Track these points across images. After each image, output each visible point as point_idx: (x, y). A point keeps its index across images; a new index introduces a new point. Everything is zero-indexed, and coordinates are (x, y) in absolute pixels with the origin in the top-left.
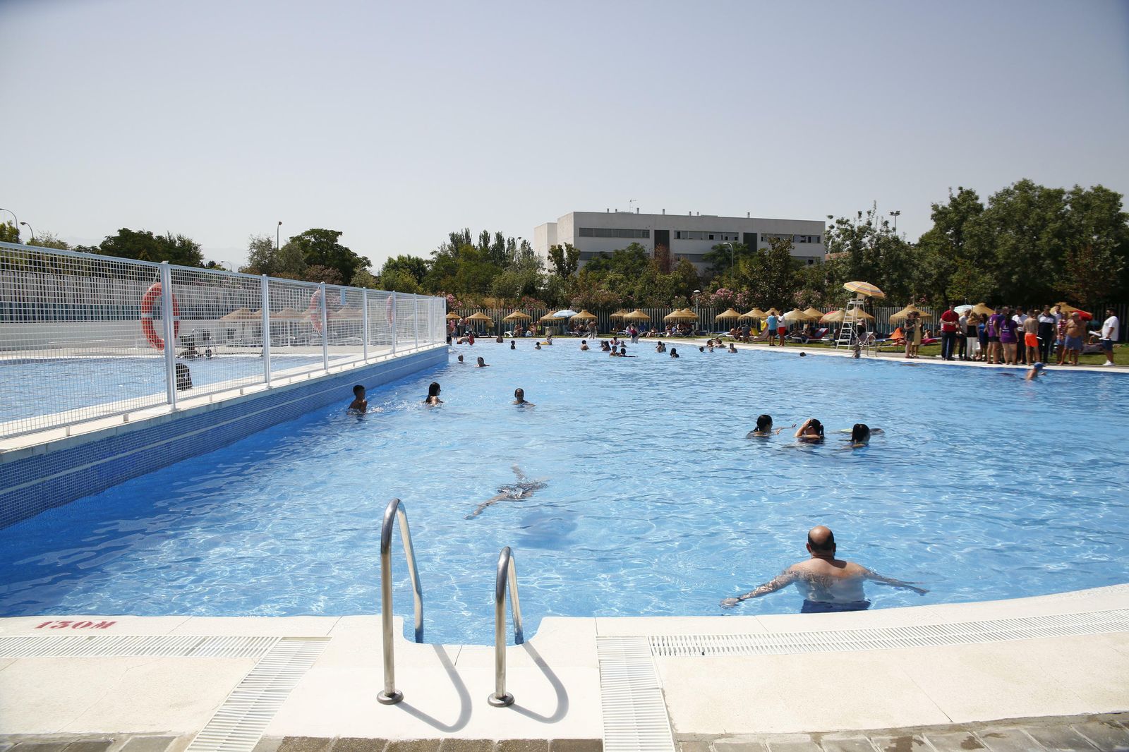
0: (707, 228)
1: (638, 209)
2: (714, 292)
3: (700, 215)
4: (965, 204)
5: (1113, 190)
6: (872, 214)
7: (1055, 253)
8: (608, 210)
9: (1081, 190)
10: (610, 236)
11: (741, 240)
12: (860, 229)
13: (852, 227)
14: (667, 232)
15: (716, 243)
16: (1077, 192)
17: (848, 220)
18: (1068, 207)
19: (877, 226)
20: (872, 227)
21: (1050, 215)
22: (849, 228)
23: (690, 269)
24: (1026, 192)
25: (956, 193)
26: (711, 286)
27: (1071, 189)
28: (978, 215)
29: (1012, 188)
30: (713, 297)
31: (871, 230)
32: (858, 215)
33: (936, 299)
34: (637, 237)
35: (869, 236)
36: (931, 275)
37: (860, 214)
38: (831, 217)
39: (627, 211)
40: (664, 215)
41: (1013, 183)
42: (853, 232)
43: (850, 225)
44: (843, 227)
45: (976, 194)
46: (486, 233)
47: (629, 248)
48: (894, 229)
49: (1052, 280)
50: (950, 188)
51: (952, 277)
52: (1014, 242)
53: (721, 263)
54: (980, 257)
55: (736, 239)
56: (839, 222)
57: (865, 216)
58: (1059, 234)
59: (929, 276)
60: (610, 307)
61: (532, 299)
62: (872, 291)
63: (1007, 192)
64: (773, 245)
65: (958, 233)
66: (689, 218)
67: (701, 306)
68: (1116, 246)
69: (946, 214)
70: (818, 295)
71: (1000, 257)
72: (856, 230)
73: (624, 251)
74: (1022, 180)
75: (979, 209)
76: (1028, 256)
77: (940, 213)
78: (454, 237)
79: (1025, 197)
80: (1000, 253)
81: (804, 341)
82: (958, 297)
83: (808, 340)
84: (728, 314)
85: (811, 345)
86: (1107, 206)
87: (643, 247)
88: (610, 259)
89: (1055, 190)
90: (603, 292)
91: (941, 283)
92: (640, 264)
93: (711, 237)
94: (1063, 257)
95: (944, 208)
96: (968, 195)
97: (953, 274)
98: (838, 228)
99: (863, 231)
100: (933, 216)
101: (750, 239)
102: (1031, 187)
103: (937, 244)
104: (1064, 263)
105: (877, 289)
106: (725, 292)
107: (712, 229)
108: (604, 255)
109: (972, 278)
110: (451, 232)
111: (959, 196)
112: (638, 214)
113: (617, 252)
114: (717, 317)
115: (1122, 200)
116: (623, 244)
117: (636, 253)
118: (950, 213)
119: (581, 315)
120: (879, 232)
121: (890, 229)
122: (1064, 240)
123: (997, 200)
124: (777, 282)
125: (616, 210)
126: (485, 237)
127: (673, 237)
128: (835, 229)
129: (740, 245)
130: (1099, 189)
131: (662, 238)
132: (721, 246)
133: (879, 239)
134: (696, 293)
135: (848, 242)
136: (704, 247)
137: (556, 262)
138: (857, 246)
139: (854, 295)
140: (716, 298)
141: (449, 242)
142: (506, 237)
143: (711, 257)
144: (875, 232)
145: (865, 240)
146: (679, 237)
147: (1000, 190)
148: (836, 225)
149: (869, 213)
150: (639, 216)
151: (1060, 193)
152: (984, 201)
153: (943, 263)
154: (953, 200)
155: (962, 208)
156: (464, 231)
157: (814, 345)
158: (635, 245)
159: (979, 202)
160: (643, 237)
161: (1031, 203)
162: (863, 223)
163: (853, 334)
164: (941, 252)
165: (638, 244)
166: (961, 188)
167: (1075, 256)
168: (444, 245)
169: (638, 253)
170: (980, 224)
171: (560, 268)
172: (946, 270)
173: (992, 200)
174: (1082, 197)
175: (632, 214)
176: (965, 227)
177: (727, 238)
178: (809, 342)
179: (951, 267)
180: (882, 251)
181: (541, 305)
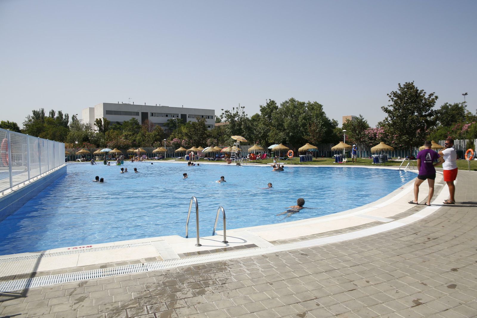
0: (164, 112)
1: (133, 102)
2: (172, 140)
3: (161, 106)
4: (272, 105)
5: (320, 104)
6: (238, 109)
7: (304, 125)
8: (118, 102)
9: (310, 103)
10: (121, 114)
11: (180, 117)
12: (234, 115)
13: (231, 114)
14: (147, 113)
15: (169, 118)
16: (309, 103)
17: (229, 111)
18: (307, 108)
19: (240, 114)
20: (238, 114)
21: (301, 111)
22: (230, 114)
23: (160, 130)
24: (293, 102)
25: (269, 101)
26: (170, 137)
27: (308, 102)
28: (276, 110)
29: (288, 101)
30: (172, 142)
31: (238, 115)
32: (233, 109)
33: (263, 142)
34: (133, 115)
35: (237, 117)
36: (261, 133)
37: (234, 108)
38: (223, 110)
39: (127, 103)
40: (145, 106)
41: (288, 99)
42: (231, 116)
43: (230, 113)
44: (227, 114)
45: (276, 102)
46: (53, 111)
47: (131, 120)
48: (247, 115)
49: (303, 135)
50: (267, 100)
51: (269, 134)
52: (290, 121)
53: (171, 127)
54: (278, 126)
55: (178, 116)
56: (226, 112)
57: (235, 109)
58: (304, 118)
59: (260, 133)
60: (127, 147)
61: (88, 144)
62: (243, 140)
63: (287, 102)
64: (198, 120)
65: (270, 117)
66: (156, 107)
67: (166, 146)
68: (323, 123)
69: (265, 110)
70: (216, 141)
71: (286, 126)
72: (233, 115)
73: (128, 121)
74: (291, 98)
75: (276, 108)
76: (295, 126)
77: (263, 109)
78: (35, 112)
79: (293, 104)
80: (286, 125)
81: (215, 160)
82: (271, 141)
83: (217, 159)
84: (180, 149)
85: (217, 161)
86: (319, 109)
87: (137, 120)
88: (121, 125)
89: (302, 102)
90: (122, 140)
91: (265, 136)
92: (136, 127)
93: (167, 116)
94: (307, 127)
95: (264, 107)
96: (273, 102)
97: (269, 132)
98: (225, 114)
99: (235, 115)
100: (260, 110)
101: (184, 116)
102: (294, 101)
103: (262, 121)
104: (307, 129)
105: (244, 139)
106: (177, 140)
107: (167, 112)
108: (118, 123)
109: (276, 134)
110: (33, 110)
111: (270, 103)
112: (133, 105)
113: (125, 122)
114: (176, 150)
115: (323, 107)
116: (128, 118)
117: (134, 122)
118: (267, 109)
119: (114, 151)
120: (241, 116)
121: (245, 115)
122: (306, 121)
123: (283, 105)
124: (201, 135)
125: (122, 102)
126: (53, 113)
127: (150, 115)
128: (224, 114)
129: (180, 119)
130: (316, 103)
131: (145, 116)
132: (171, 119)
133: (241, 119)
134: (165, 140)
135: (229, 120)
136: (164, 120)
137: (98, 126)
138: (233, 121)
139: (236, 141)
140: (173, 143)
141: (32, 115)
142: (64, 113)
143: (167, 125)
144: (240, 116)
145: (236, 119)
146: (152, 115)
147: (284, 101)
148: (224, 113)
149: (237, 108)
150: (134, 106)
151: (304, 103)
152: (279, 105)
153: (265, 128)
154: (268, 104)
155: (271, 107)
156: (41, 110)
157: (219, 161)
158: (134, 119)
159: (277, 105)
160: (136, 115)
161: (295, 107)
162: (235, 112)
163: (236, 156)
164: (264, 124)
165: (135, 118)
166: (270, 100)
167: (310, 127)
168: (29, 116)
169: (135, 122)
170: (278, 114)
171: (100, 130)
172: (266, 131)
173: (281, 105)
174: (311, 105)
175: (130, 105)
176: (273, 115)
177: (173, 116)
178: (217, 160)
179: (268, 130)
180: (243, 123)
181: (93, 147)
